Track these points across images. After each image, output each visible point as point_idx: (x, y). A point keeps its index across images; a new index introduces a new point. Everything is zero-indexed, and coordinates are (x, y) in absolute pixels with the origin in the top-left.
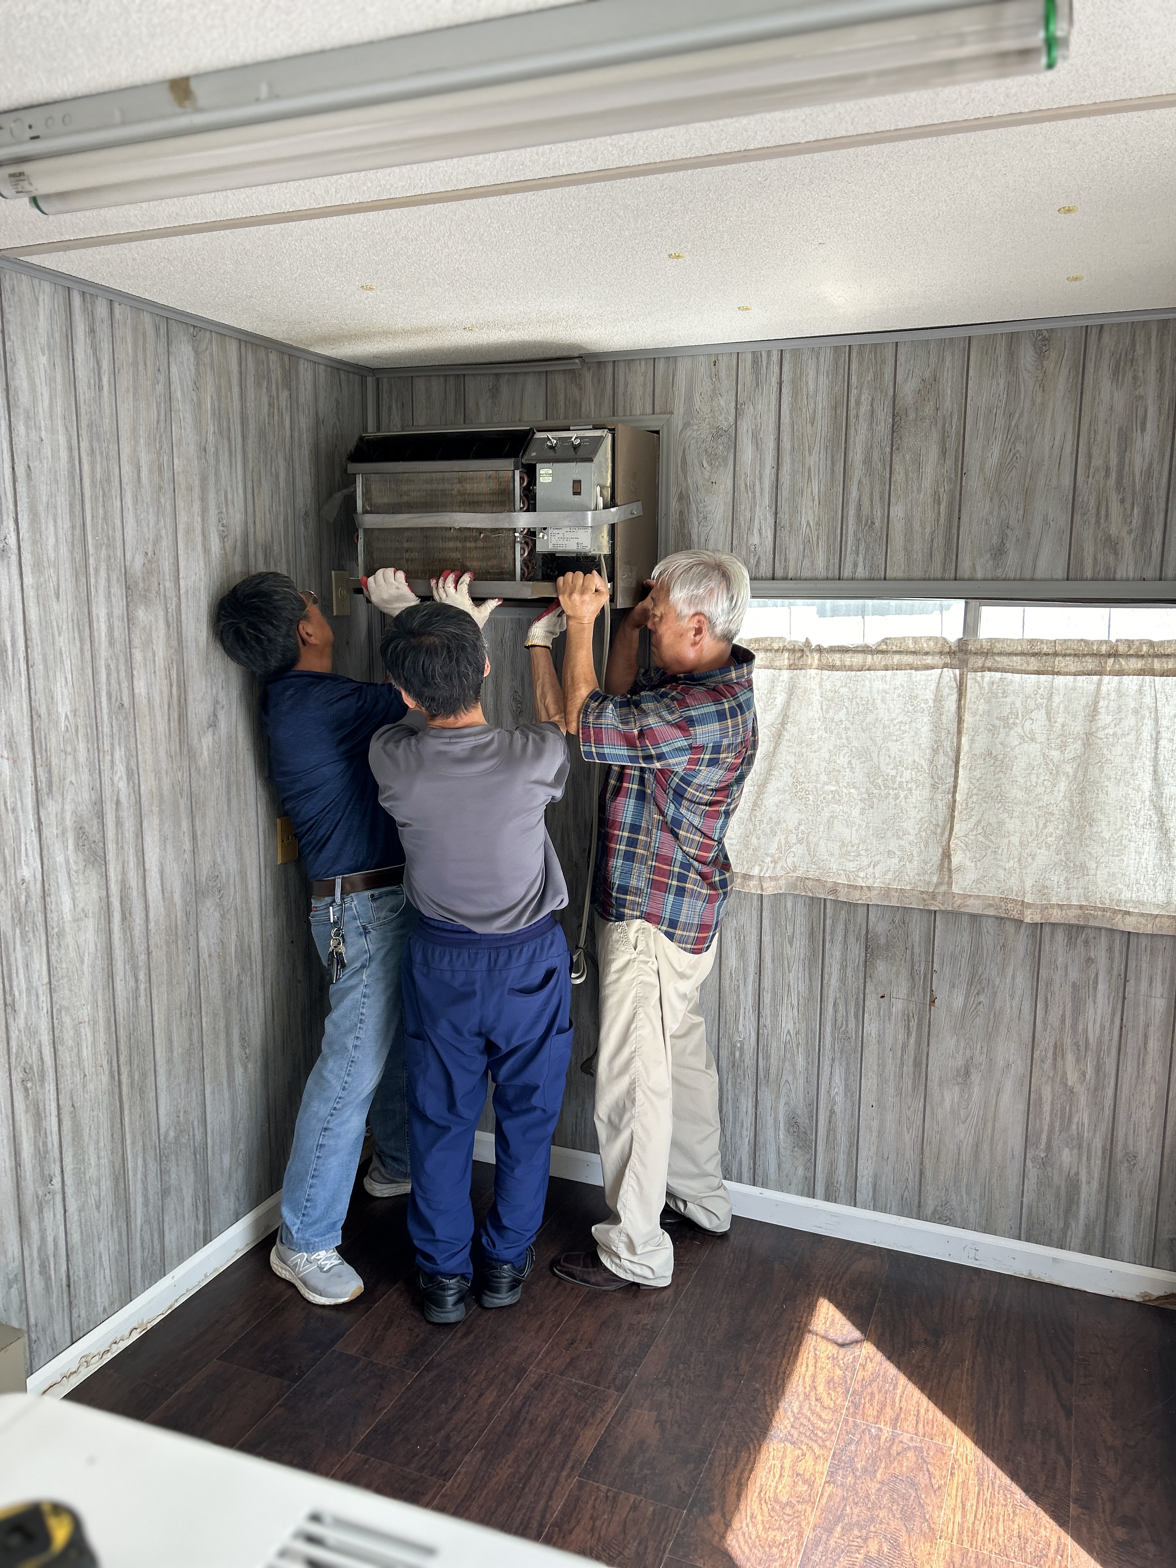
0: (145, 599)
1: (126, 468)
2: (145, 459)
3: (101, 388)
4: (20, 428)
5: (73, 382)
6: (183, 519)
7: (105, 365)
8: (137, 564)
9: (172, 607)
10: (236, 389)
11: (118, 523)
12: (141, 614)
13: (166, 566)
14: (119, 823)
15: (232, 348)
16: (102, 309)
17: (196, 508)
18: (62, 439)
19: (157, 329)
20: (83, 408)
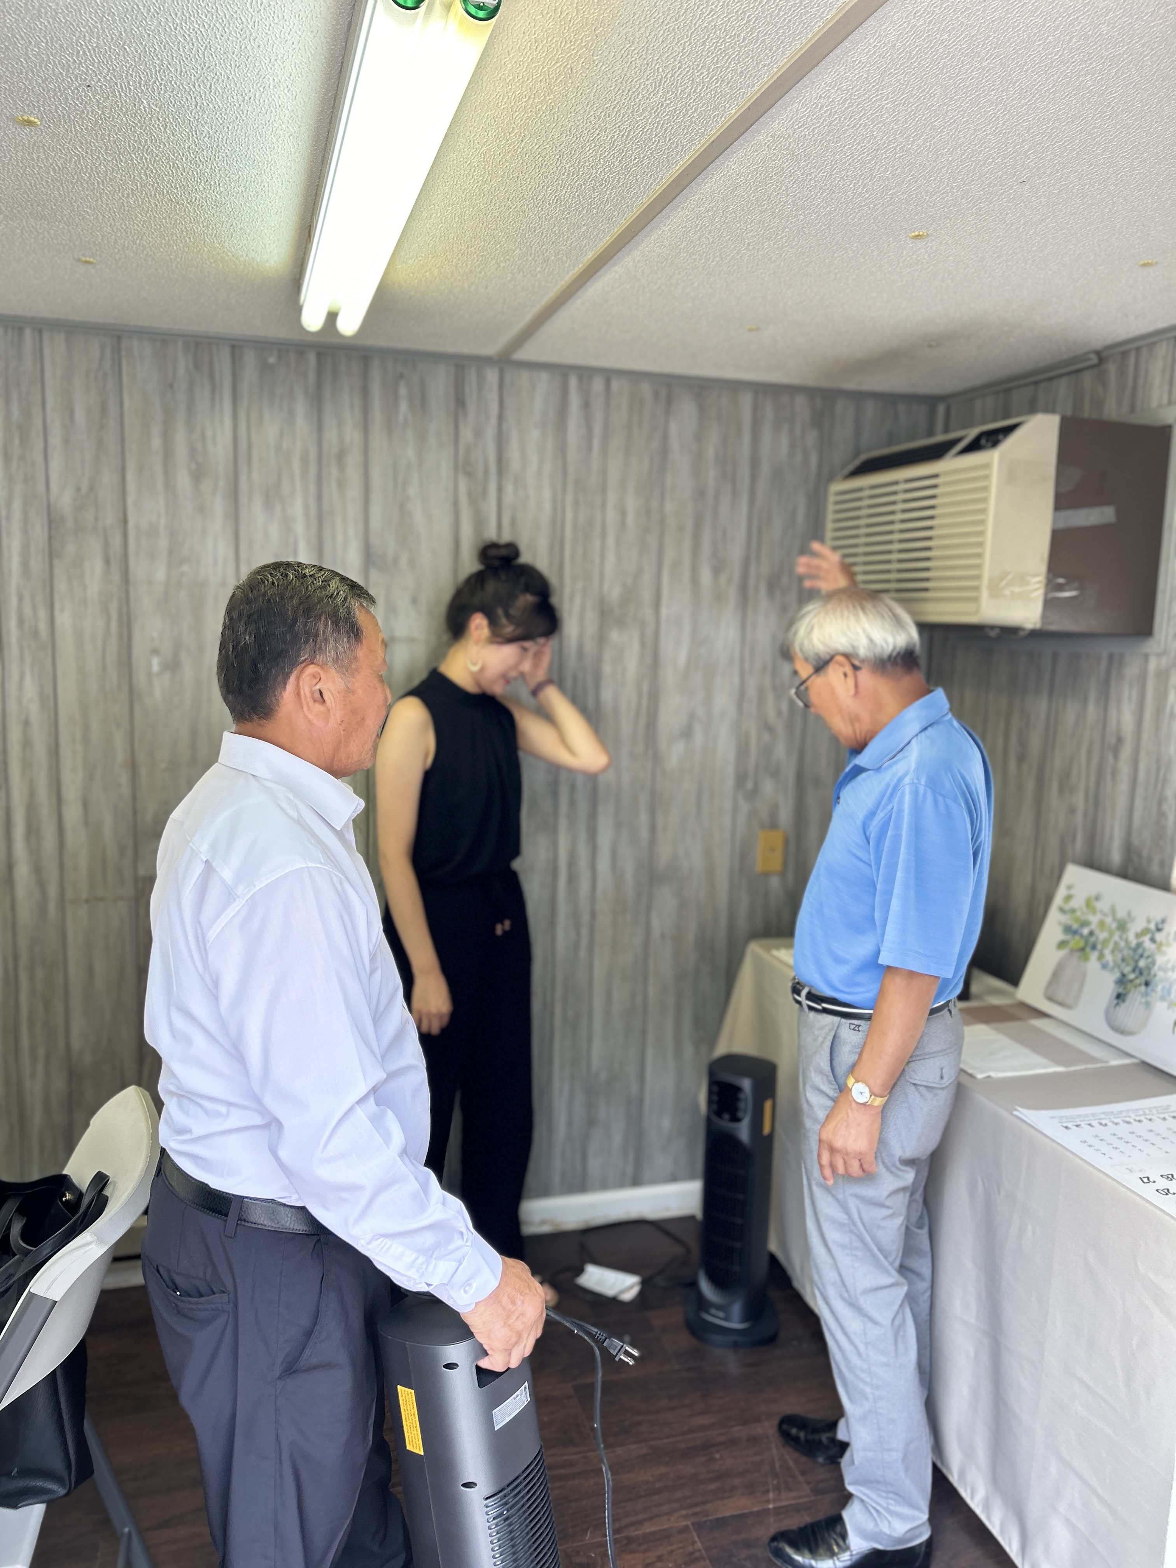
0: (620, 623)
1: (612, 516)
2: (632, 504)
3: (590, 449)
4: (509, 488)
5: (562, 448)
6: (670, 555)
7: (597, 430)
8: (614, 593)
9: (650, 631)
10: (747, 437)
11: (597, 559)
12: (615, 635)
13: (647, 596)
14: (572, 803)
15: (746, 400)
16: (598, 385)
17: (687, 543)
18: (547, 494)
19: (656, 395)
20: (571, 468)
